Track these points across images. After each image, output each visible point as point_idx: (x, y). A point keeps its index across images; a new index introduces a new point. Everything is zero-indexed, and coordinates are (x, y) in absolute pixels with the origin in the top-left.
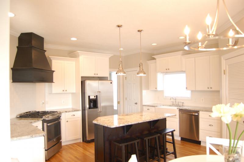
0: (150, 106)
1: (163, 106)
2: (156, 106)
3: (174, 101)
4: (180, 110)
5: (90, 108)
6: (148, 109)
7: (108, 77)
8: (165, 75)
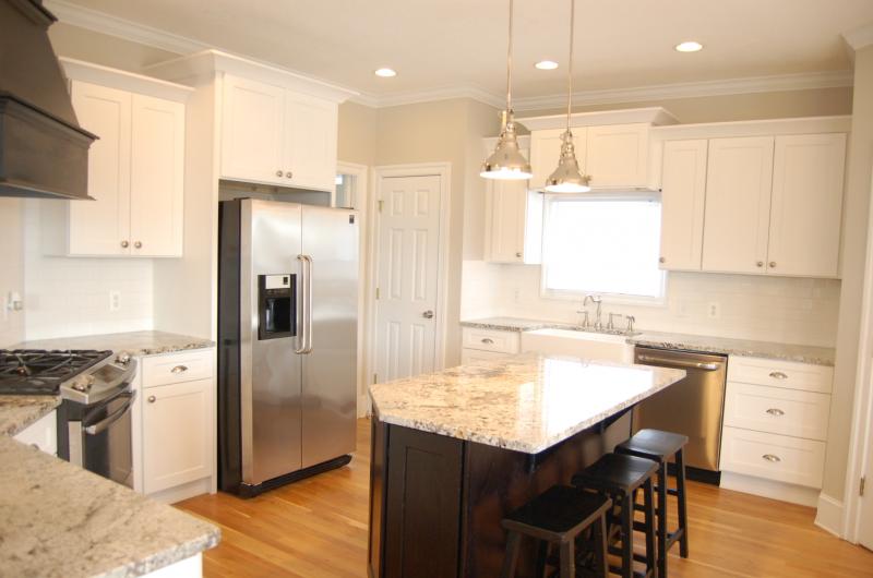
0: (498, 328)
1: (545, 327)
2: (525, 329)
3: (592, 309)
4: (638, 346)
5: (262, 334)
6: (484, 341)
7: (328, 194)
8: (555, 204)
